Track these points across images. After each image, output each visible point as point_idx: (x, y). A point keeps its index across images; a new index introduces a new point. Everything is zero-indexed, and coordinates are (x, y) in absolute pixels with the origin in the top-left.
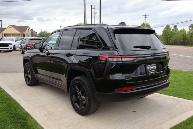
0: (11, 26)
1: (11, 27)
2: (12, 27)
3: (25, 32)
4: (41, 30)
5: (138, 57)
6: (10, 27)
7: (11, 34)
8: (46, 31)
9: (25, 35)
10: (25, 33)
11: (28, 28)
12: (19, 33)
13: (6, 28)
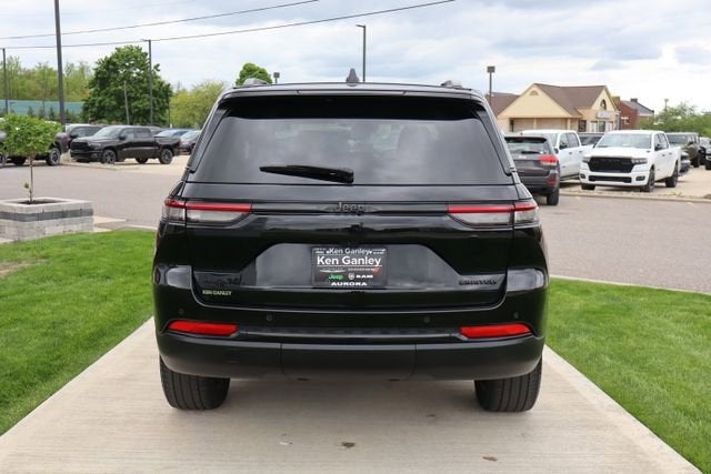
0: (535, 89)
1: (537, 94)
2: (539, 92)
3: (586, 111)
4: (666, 100)
5: (252, 211)
6: (534, 93)
7: (533, 119)
8: (689, 105)
9: (585, 121)
10: (588, 115)
11: (603, 96)
12: (562, 113)
13: (518, 97)
